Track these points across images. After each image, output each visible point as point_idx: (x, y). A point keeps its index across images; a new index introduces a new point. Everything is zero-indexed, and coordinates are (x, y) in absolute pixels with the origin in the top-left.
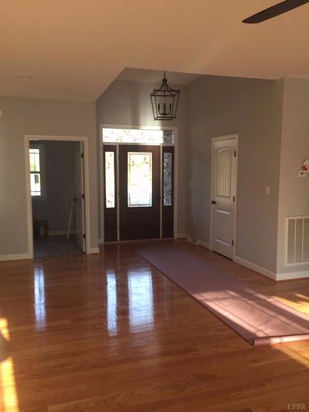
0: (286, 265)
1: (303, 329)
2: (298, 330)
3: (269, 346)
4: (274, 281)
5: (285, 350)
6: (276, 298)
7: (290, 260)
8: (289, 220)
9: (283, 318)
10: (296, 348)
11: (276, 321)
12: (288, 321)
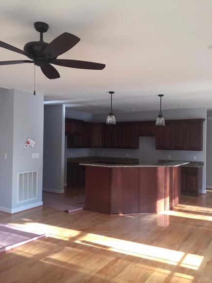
0: (18, 202)
1: (25, 238)
2: (22, 239)
3: (4, 252)
4: (10, 214)
5: (14, 252)
6: (10, 224)
7: (20, 199)
8: (20, 174)
9: (14, 235)
10: (20, 249)
11: (9, 237)
12: (17, 236)
